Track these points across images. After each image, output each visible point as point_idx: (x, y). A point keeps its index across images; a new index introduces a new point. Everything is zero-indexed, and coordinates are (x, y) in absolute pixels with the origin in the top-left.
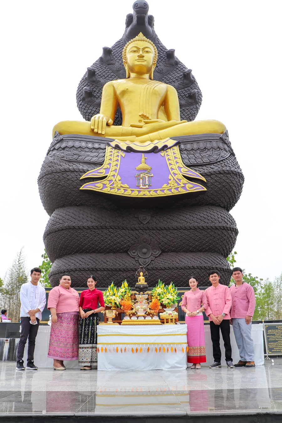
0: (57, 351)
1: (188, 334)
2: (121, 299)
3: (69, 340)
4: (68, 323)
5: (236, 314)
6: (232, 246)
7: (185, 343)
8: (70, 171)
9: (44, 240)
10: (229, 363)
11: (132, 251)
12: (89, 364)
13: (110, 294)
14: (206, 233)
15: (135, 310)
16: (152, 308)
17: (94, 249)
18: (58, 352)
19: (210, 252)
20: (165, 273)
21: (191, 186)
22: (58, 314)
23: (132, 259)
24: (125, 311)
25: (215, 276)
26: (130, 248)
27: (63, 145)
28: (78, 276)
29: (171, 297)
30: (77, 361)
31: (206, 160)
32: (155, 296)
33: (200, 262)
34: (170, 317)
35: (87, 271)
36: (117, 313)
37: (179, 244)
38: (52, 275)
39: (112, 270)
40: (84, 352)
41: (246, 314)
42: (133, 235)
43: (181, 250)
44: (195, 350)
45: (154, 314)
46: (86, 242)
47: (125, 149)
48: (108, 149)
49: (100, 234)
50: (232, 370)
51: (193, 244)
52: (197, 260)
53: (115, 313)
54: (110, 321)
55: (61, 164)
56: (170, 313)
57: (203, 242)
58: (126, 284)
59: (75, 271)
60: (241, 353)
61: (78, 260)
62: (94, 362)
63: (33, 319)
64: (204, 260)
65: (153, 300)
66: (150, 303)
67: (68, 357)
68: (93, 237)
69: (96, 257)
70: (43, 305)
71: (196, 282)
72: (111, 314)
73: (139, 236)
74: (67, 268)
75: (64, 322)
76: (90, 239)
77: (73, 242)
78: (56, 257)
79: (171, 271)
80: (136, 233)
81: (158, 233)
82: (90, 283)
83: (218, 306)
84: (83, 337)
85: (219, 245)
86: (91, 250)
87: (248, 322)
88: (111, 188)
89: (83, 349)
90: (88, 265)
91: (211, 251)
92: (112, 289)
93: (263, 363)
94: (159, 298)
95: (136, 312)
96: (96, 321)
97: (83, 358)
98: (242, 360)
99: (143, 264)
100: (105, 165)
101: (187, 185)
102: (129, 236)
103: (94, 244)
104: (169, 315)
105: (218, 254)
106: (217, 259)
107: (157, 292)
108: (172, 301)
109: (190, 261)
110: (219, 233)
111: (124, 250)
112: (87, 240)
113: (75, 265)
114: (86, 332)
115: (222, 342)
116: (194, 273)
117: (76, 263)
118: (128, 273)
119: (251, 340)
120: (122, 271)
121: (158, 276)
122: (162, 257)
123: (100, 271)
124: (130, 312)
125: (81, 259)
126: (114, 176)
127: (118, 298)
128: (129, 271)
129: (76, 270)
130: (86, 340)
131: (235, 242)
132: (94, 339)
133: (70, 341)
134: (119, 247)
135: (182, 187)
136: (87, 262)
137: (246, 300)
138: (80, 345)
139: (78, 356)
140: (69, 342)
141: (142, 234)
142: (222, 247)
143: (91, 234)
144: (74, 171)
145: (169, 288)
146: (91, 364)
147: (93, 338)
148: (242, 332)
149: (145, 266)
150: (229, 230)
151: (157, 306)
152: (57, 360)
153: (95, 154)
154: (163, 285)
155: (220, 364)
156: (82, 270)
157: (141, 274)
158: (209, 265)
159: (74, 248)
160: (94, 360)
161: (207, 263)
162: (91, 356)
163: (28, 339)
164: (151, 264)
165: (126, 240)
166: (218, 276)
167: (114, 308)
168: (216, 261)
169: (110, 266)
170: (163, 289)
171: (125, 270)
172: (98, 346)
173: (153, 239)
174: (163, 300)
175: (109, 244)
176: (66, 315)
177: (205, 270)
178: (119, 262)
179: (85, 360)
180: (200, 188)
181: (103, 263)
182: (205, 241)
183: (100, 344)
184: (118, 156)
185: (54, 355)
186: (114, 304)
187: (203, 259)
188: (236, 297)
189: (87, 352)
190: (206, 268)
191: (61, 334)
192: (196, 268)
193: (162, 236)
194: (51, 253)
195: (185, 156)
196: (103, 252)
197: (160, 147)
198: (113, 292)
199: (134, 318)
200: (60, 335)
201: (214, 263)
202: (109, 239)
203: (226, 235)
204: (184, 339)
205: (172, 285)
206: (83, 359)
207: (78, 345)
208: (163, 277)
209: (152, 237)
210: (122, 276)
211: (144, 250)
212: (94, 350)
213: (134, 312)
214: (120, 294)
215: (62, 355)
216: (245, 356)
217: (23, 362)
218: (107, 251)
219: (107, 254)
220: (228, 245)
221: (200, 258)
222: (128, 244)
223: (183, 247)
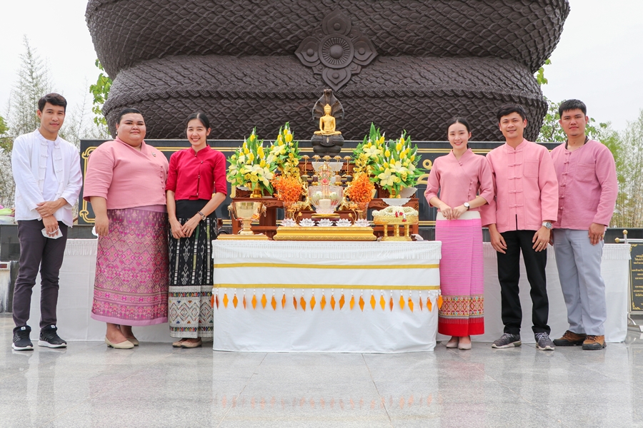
0: (113, 304)
1: (441, 266)
2: (276, 172)
3: (143, 277)
4: (138, 235)
5: (566, 218)
6: (552, 45)
7: (435, 288)
9: (89, 22)
10: (541, 337)
11: (306, 50)
12: (194, 335)
13: (246, 159)
14: (489, 10)
15: (310, 200)
16: (354, 197)
17: (213, 46)
18: (116, 305)
19: (496, 58)
20: (385, 105)
22: (111, 213)
23: (306, 70)
24: (284, 203)
25: (514, 121)
26: (300, 43)
28: (174, 111)
29: (402, 171)
30: (166, 326)
32: (360, 165)
33: (470, 80)
34: (398, 222)
35: (196, 98)
36: (265, 208)
37: (422, 36)
38: (111, 109)
39: (258, 96)
40: (181, 304)
41: (593, 218)
42: (307, 11)
43: (425, 50)
44: (458, 304)
45: (357, 212)
46: (194, 27)
49: (226, 7)
50: (548, 354)
51: (456, 35)
52: (463, 77)
53: (259, 207)
54: (246, 231)
56: (397, 210)
57: (480, 32)
58: (287, 134)
59: (167, 98)
60: (570, 313)
61: (173, 71)
62: (206, 329)
63: (49, 224)
64: (481, 77)
65: (356, 177)
66: (348, 183)
67: (142, 318)
68: (209, 14)
69: (219, 64)
70: (74, 189)
71: (467, 132)
72: (248, 212)
73: (322, 13)
74: (147, 90)
75: (128, 231)
76: (202, 20)
77: (160, 27)
78: (119, 63)
79: (400, 101)
80: (315, 6)
81: (371, 7)
82: (195, 133)
83: (519, 196)
84: (177, 268)
85: (519, 41)
86: (204, 47)
87: (594, 239)
89: (180, 299)
90: (199, 84)
91: (499, 56)
92: (253, 148)
93: (623, 337)
94: (370, 172)
95: (312, 206)
96: (211, 228)
97: (179, 319)
98: (574, 330)
99: (333, 82)
102: (297, 15)
103: (211, 34)
104: (397, 216)
105: (515, 62)
106: (514, 75)
107: (367, 155)
108: (405, 180)
109: (447, 79)
110: (521, 11)
111: (287, 48)
112: (195, 23)
113: (167, 84)
114: (186, 255)
115: (524, 286)
116: (456, 107)
117: (168, 78)
118: (295, 104)
119: (601, 284)
120: (281, 100)
121: (367, 111)
122: (377, 66)
123: (227, 98)
124: (296, 205)
125: (181, 70)
127: (266, 170)
128: (299, 99)
129: (170, 97)
130: (185, 275)
131: (560, 34)
132: (205, 274)
133: (147, 278)
134: (273, 42)
136: (195, 76)
137: (594, 184)
138: (170, 287)
139: (166, 314)
140: (143, 280)
141: (331, 9)
142: (526, 46)
143: (203, 7)
145: (397, 147)
146: (199, 333)
147: (203, 271)
148: (579, 264)
149: (336, 88)
150: (546, 5)
151: (366, 192)
152: (116, 325)
154: (383, 138)
155: (519, 339)
156: (183, 97)
157: (327, 108)
158: (493, 88)
159: (162, 42)
160: (207, 324)
161: (488, 85)
162: (200, 315)
163: (39, 275)
164: (351, 82)
165: (291, 22)
166: (520, 119)
167: (256, 196)
168: (510, 80)
169: (253, 86)
170: (380, 147)
171: (287, 97)
172: (215, 291)
173: (357, 23)
174: (381, 176)
175: (249, 33)
176: (134, 215)
177: (483, 101)
178: (273, 78)
179: (183, 324)
181: (236, 79)
182: (484, 30)
183: (220, 286)
185: (105, 314)
186: (257, 184)
187: (478, 74)
188: (566, 175)
189: (188, 304)
190: (484, 96)
191: (122, 262)
192: (462, 96)
193: (380, 15)
194: (107, 56)
196: (236, 53)
198: (256, 155)
199: (307, 223)
200: (119, 264)
201: (504, 85)
202: (249, 20)
203: (539, 17)
204: (433, 277)
205: (406, 139)
206: (178, 322)
207: (168, 288)
208: (380, 115)
209: (354, 18)
210: (281, 111)
211: (336, 49)
212: (206, 300)
213: (308, 205)
214: (272, 159)
215: (127, 313)
216: (581, 320)
217: (29, 329)
218: (246, 50)
219: (245, 58)
220: (541, 42)
221: (471, 71)
222: (297, 33)
223: (431, 42)
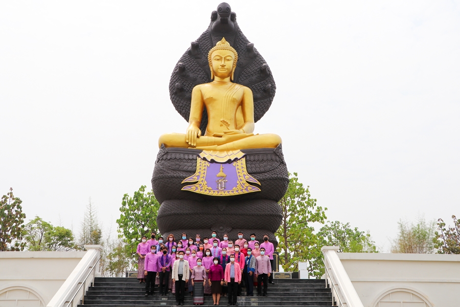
8: (174, 177)
14: (259, 218)
21: (251, 188)
26: (212, 226)
27: (169, 157)
31: (262, 169)
37: (243, 224)
42: (214, 218)
43: (244, 228)
47: (210, 160)
48: (199, 160)
49: (194, 218)
51: (251, 224)
55: (169, 172)
57: (258, 223)
68: (189, 220)
69: (192, 232)
73: (218, 218)
77: (177, 223)
80: (216, 217)
81: (230, 217)
85: (268, 225)
88: (201, 190)
91: (263, 229)
100: (197, 173)
101: (248, 188)
102: (211, 219)
103: (190, 224)
105: (267, 231)
110: (268, 218)
111: (209, 227)
112: (186, 222)
122: (232, 232)
126: (202, 181)
134: (205, 226)
135: (245, 189)
141: (220, 217)
142: (270, 226)
143: (188, 218)
144: (177, 177)
153: (190, 164)
165: (210, 221)
175: (199, 224)
180: (257, 189)
184: (205, 166)
193: (232, 219)
195: (249, 165)
196: (196, 229)
197: (232, 159)
202: (199, 221)
203: (273, 219)
209: (226, 220)
218: (198, 228)
219: (198, 230)
220: (274, 225)
222: (211, 224)
